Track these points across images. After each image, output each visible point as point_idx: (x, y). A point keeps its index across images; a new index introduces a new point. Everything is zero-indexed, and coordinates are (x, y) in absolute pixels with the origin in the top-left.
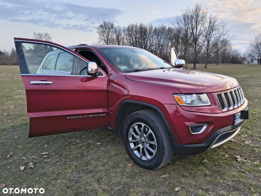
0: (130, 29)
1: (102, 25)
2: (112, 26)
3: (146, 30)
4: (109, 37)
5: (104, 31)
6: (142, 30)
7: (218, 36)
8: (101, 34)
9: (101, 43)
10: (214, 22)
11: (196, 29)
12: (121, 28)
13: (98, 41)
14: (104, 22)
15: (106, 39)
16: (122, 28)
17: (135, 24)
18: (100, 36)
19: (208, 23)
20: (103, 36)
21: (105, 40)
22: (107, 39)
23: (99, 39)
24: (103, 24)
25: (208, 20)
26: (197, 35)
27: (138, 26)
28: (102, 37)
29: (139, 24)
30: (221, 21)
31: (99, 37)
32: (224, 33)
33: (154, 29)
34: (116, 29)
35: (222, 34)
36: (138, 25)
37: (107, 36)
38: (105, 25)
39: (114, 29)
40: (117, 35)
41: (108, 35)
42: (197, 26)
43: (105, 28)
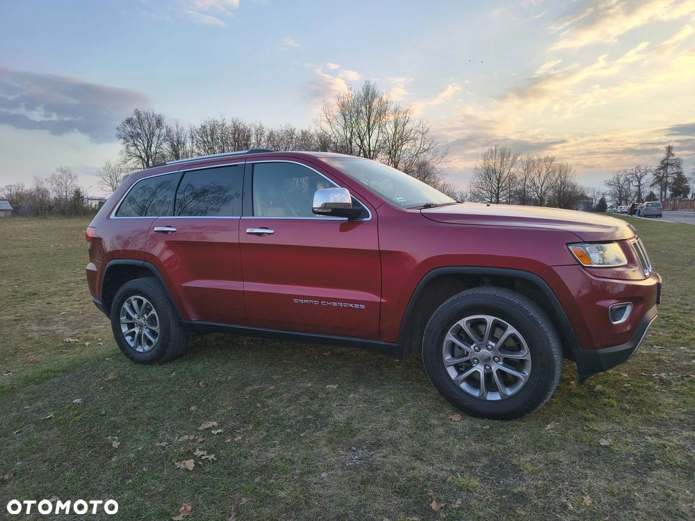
0: (209, 132)
1: (132, 119)
2: (159, 123)
3: (249, 137)
4: (152, 150)
5: (138, 134)
6: (239, 135)
7: (413, 153)
8: (128, 141)
9: (128, 163)
10: (404, 125)
11: (368, 136)
12: (182, 129)
13: (122, 157)
14: (138, 113)
15: (143, 155)
16: (187, 129)
17: (219, 119)
18: (128, 146)
19: (392, 126)
20: (136, 145)
21: (141, 157)
22: (147, 155)
23: (125, 154)
24: (135, 117)
25: (392, 118)
26: (371, 149)
27: (227, 125)
28: (132, 149)
29: (231, 120)
30: (417, 123)
31: (123, 147)
32: (426, 148)
33: (267, 133)
34: (169, 132)
35: (422, 149)
36: (229, 123)
37: (146, 145)
38: (138, 118)
39: (164, 131)
40: (172, 146)
41: (148, 146)
42: (371, 132)
43: (141, 126)
